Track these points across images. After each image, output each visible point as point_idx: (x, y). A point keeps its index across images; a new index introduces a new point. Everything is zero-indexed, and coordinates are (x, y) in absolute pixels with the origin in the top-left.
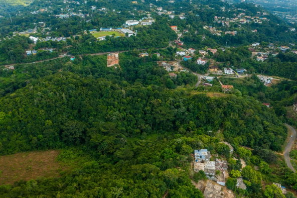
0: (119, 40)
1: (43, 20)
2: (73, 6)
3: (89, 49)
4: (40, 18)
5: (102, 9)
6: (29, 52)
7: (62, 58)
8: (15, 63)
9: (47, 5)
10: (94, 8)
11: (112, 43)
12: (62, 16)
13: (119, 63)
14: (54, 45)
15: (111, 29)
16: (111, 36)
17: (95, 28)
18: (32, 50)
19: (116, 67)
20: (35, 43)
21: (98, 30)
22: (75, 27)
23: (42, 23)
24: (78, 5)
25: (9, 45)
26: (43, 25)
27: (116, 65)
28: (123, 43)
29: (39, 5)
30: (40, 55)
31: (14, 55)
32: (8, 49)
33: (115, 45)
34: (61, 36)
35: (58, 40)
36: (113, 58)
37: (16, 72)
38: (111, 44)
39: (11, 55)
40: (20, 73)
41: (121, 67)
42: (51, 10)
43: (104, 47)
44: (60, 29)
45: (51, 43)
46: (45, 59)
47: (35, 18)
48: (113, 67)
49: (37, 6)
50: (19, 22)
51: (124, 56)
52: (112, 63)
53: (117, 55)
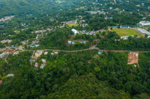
0: (141, 42)
1: (81, 15)
2: (98, 6)
3: (114, 46)
4: (80, 13)
5: (117, 9)
6: (70, 42)
7: (92, 50)
8: (59, 49)
9: (84, 5)
10: (111, 8)
11: (135, 44)
12: (92, 12)
13: (138, 62)
14: (87, 38)
15: (128, 27)
16: (133, 36)
17: (116, 25)
18: (72, 41)
19: (135, 66)
20: (75, 35)
21: (119, 28)
22: (102, 23)
23: (80, 16)
24: (101, 6)
25: (58, 35)
26: (81, 18)
27: (135, 64)
28: (144, 45)
29: (80, 5)
30: (76, 46)
31: (60, 43)
32: (57, 39)
33: (136, 46)
34: (92, 30)
35: (90, 34)
36: (134, 56)
37: (58, 58)
38: (133, 44)
39: (58, 43)
40: (61, 59)
41: (140, 66)
42: (86, 8)
43: (127, 46)
44: (92, 24)
45: (86, 36)
46: (79, 49)
47: (77, 13)
48: (133, 65)
49: (79, 6)
50: (69, 15)
51: (144, 56)
52: (132, 61)
53: (137, 55)
